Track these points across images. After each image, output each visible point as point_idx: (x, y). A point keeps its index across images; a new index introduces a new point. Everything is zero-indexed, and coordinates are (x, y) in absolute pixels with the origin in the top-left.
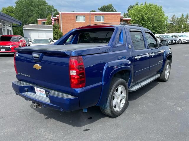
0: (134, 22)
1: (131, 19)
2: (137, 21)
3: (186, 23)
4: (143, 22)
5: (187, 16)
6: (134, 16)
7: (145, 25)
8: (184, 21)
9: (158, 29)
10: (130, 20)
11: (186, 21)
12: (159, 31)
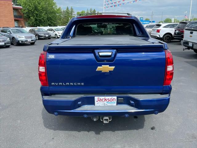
0: (26, 11)
1: (22, 7)
2: (30, 11)
3: (71, 16)
4: (37, 13)
5: (72, 9)
6: (25, 5)
7: (40, 15)
8: (70, 14)
9: (53, 20)
10: (21, 9)
11: (72, 14)
12: (54, 22)
